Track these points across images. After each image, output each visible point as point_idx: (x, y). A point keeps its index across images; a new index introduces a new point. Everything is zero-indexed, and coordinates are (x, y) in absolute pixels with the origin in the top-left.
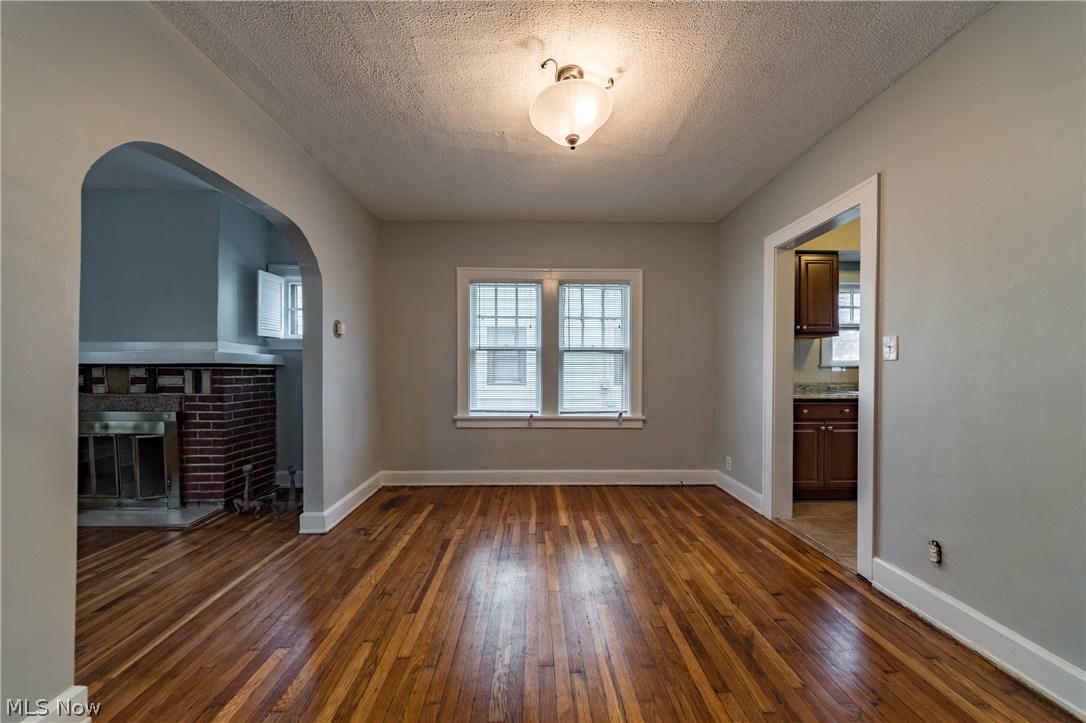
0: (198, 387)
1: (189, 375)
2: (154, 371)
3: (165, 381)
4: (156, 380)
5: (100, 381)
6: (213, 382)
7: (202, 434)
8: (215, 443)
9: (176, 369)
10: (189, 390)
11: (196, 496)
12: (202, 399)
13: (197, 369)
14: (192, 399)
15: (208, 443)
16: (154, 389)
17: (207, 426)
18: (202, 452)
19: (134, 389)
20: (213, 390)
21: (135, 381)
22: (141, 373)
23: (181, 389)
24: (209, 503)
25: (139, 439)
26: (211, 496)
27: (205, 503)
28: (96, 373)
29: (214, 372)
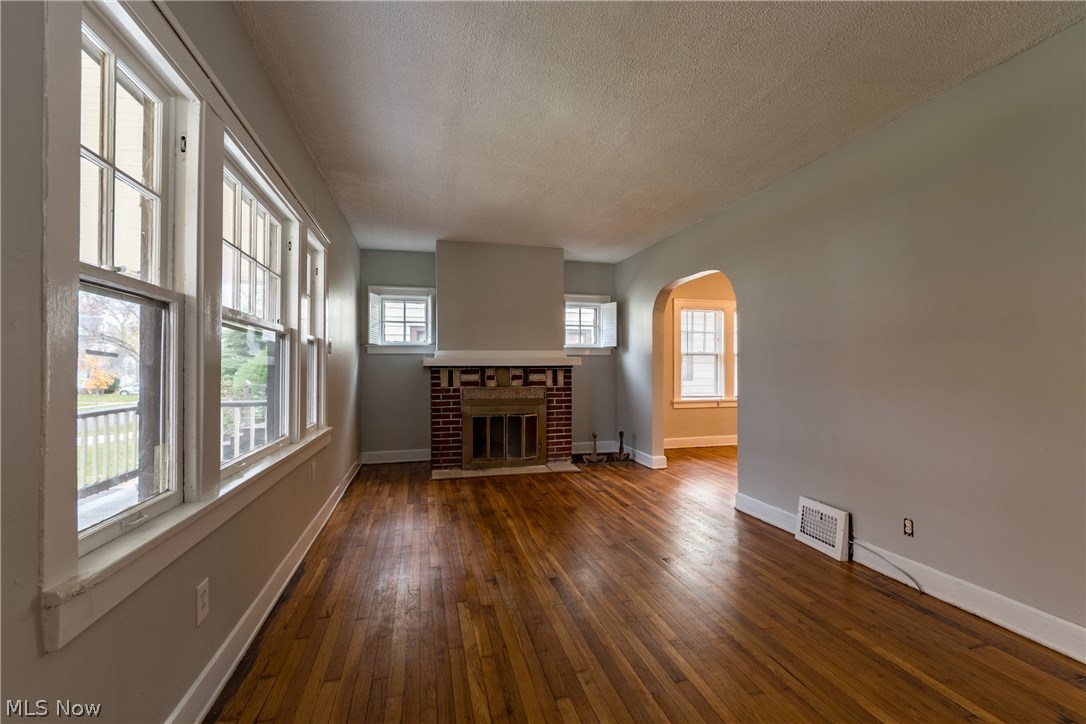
0: (555, 382)
1: (550, 374)
2: (528, 370)
3: (534, 377)
4: (528, 377)
5: (491, 378)
6: (565, 378)
7: (558, 413)
9: (541, 370)
10: (550, 383)
11: (553, 456)
12: (558, 389)
13: (555, 370)
14: (552, 389)
15: (561, 419)
16: (526, 383)
17: (561, 407)
18: (557, 425)
19: (515, 383)
20: (565, 384)
21: (515, 377)
22: (518, 372)
23: (544, 383)
24: (561, 460)
25: (527, 418)
26: (562, 455)
27: (559, 460)
28: (489, 373)
29: (565, 372)
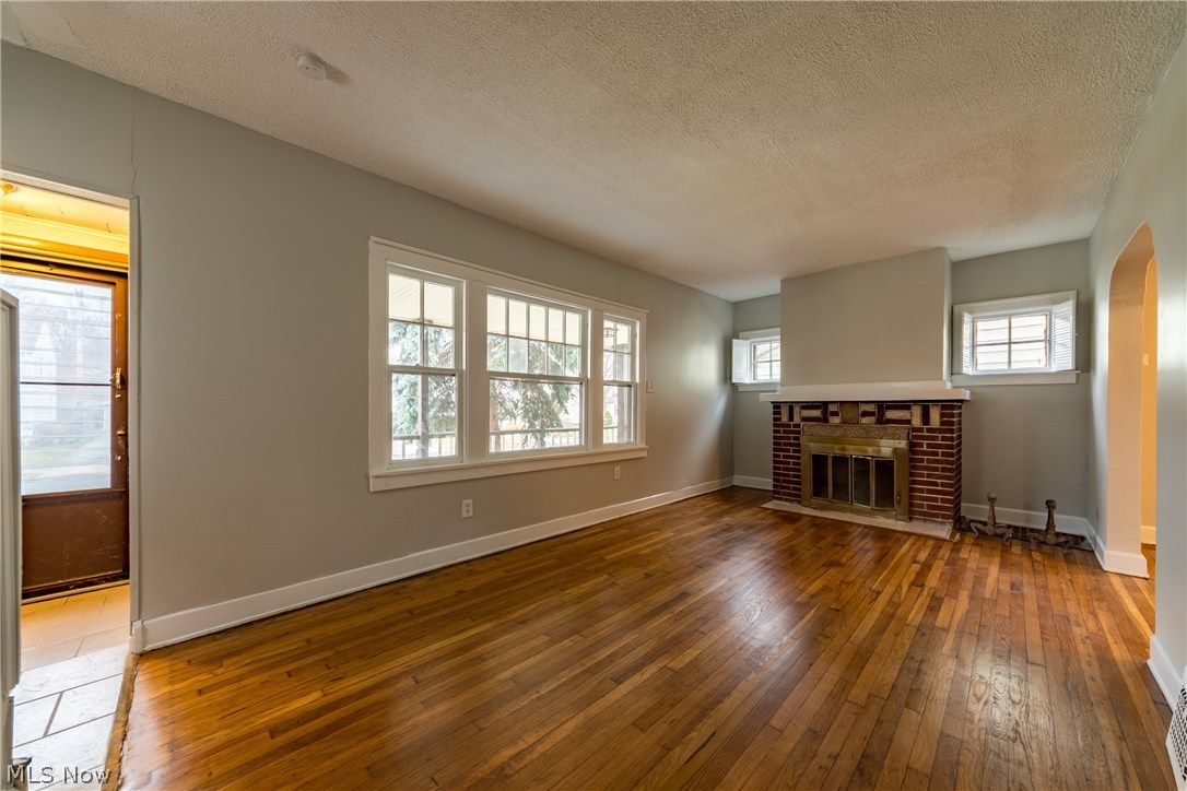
0: (926, 420)
1: (916, 409)
2: (882, 406)
3: (891, 414)
4: (884, 414)
5: (835, 414)
6: (942, 415)
7: (930, 461)
8: (944, 469)
9: (904, 405)
10: (917, 422)
11: (921, 513)
12: (929, 430)
13: (925, 406)
14: (921, 430)
15: (936, 469)
16: (881, 421)
18: (929, 476)
19: (865, 420)
20: (942, 423)
21: (865, 414)
22: (871, 408)
23: (907, 422)
24: (936, 522)
25: (876, 462)
26: (937, 516)
27: (931, 521)
28: (832, 408)
29: (943, 407)
